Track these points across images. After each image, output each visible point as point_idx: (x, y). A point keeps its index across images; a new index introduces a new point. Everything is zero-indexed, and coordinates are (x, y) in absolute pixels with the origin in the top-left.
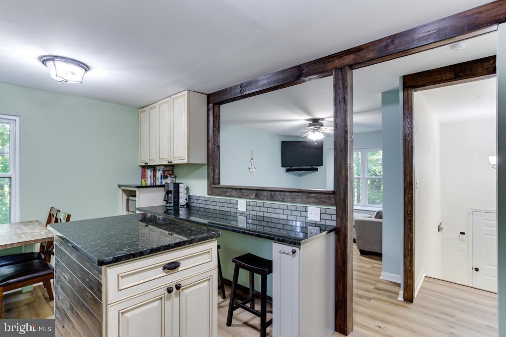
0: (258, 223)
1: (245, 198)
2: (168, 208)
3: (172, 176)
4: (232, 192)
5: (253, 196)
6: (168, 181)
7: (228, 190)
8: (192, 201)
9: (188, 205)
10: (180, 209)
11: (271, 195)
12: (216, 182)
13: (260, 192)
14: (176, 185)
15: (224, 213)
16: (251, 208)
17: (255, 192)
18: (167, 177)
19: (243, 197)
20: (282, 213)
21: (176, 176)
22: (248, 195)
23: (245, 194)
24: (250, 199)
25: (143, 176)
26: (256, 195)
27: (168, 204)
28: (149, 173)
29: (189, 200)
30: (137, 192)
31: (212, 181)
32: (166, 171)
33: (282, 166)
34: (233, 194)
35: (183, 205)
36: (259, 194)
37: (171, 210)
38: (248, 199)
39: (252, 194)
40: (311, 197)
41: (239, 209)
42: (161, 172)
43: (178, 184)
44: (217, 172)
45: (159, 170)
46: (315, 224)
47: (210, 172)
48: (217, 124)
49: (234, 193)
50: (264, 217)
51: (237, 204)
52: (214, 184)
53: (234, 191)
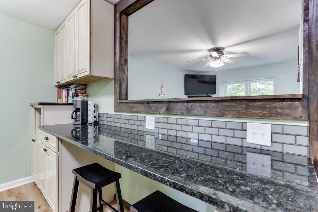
0: (169, 144)
1: (153, 113)
2: (76, 126)
3: (84, 95)
4: (138, 107)
5: (164, 110)
6: (80, 99)
7: (134, 105)
8: (101, 118)
9: (96, 123)
10: (89, 127)
11: (187, 108)
12: (123, 97)
13: (172, 104)
14: (85, 103)
15: (129, 131)
16: (160, 125)
17: (166, 105)
18: (77, 96)
19: (151, 112)
20: (204, 132)
21: (88, 95)
22: (157, 110)
23: (153, 108)
24: (160, 114)
25: (59, 96)
26: (167, 109)
27: (77, 122)
28: (64, 92)
29: (98, 118)
30: (41, 109)
31: (118, 97)
32: (78, 90)
33: (185, 94)
34: (139, 109)
35: (91, 123)
36: (170, 108)
37: (79, 128)
38: (157, 114)
39: (162, 107)
40: (254, 108)
41: (147, 127)
42: (73, 91)
43: (87, 102)
44: (124, 86)
45: (72, 89)
46: (261, 150)
47: (117, 87)
48: (125, 36)
49: (141, 107)
50: (177, 137)
51: (145, 121)
52: (120, 100)
53: (140, 105)
